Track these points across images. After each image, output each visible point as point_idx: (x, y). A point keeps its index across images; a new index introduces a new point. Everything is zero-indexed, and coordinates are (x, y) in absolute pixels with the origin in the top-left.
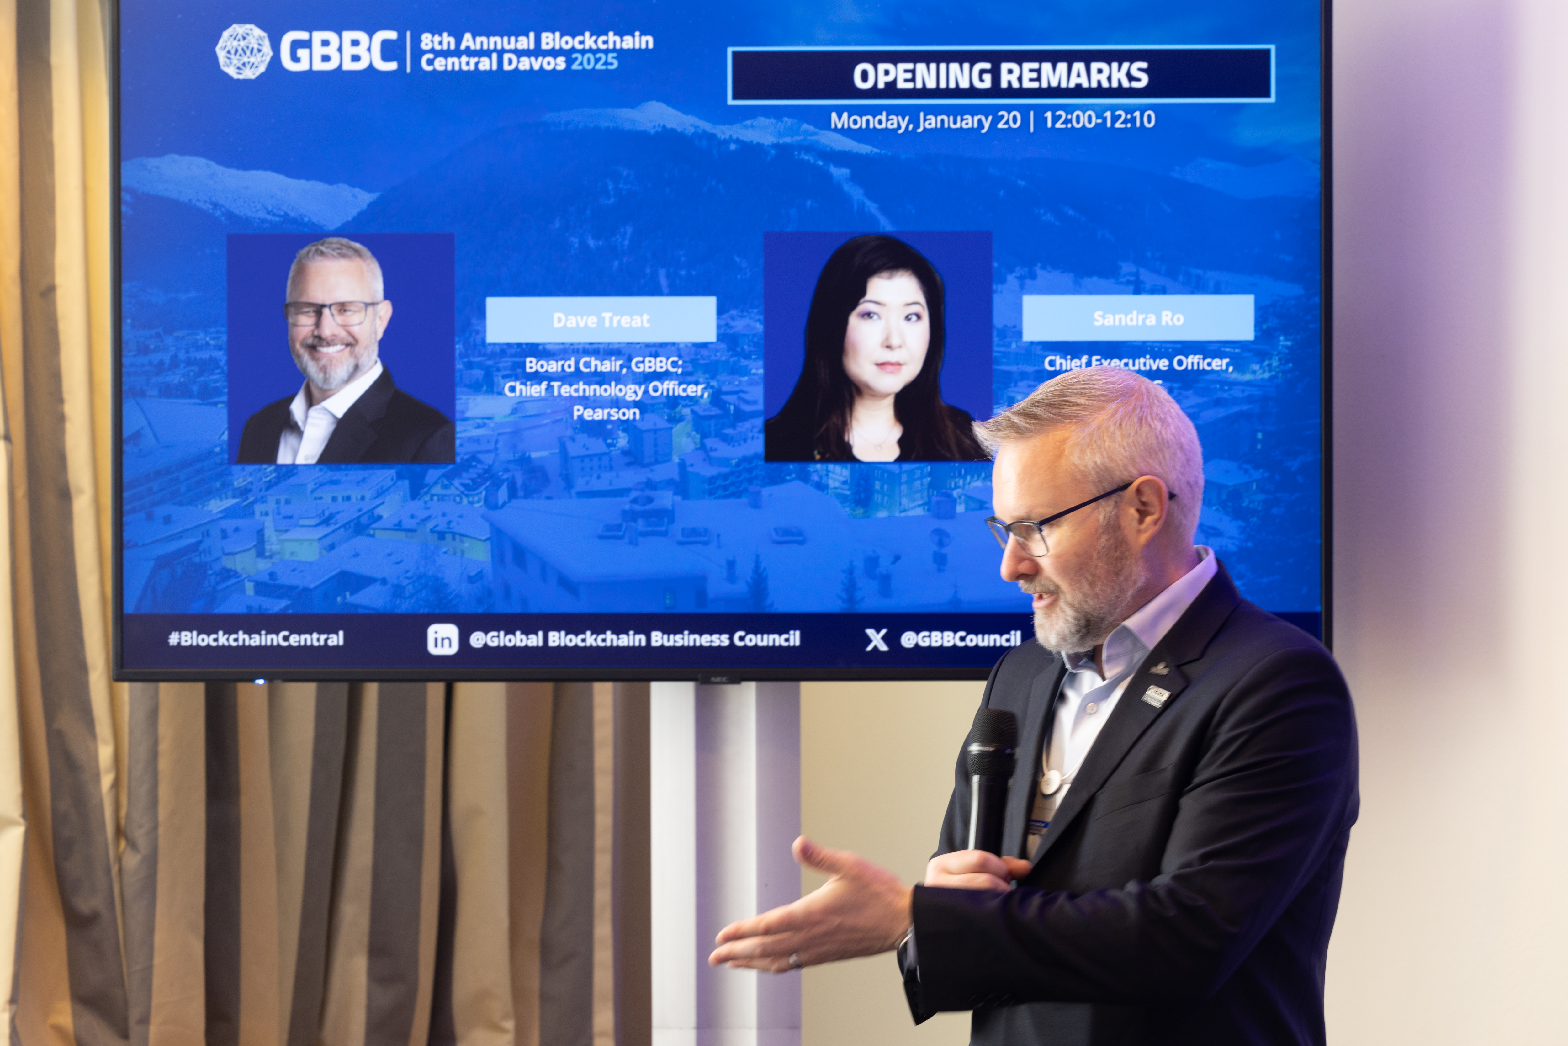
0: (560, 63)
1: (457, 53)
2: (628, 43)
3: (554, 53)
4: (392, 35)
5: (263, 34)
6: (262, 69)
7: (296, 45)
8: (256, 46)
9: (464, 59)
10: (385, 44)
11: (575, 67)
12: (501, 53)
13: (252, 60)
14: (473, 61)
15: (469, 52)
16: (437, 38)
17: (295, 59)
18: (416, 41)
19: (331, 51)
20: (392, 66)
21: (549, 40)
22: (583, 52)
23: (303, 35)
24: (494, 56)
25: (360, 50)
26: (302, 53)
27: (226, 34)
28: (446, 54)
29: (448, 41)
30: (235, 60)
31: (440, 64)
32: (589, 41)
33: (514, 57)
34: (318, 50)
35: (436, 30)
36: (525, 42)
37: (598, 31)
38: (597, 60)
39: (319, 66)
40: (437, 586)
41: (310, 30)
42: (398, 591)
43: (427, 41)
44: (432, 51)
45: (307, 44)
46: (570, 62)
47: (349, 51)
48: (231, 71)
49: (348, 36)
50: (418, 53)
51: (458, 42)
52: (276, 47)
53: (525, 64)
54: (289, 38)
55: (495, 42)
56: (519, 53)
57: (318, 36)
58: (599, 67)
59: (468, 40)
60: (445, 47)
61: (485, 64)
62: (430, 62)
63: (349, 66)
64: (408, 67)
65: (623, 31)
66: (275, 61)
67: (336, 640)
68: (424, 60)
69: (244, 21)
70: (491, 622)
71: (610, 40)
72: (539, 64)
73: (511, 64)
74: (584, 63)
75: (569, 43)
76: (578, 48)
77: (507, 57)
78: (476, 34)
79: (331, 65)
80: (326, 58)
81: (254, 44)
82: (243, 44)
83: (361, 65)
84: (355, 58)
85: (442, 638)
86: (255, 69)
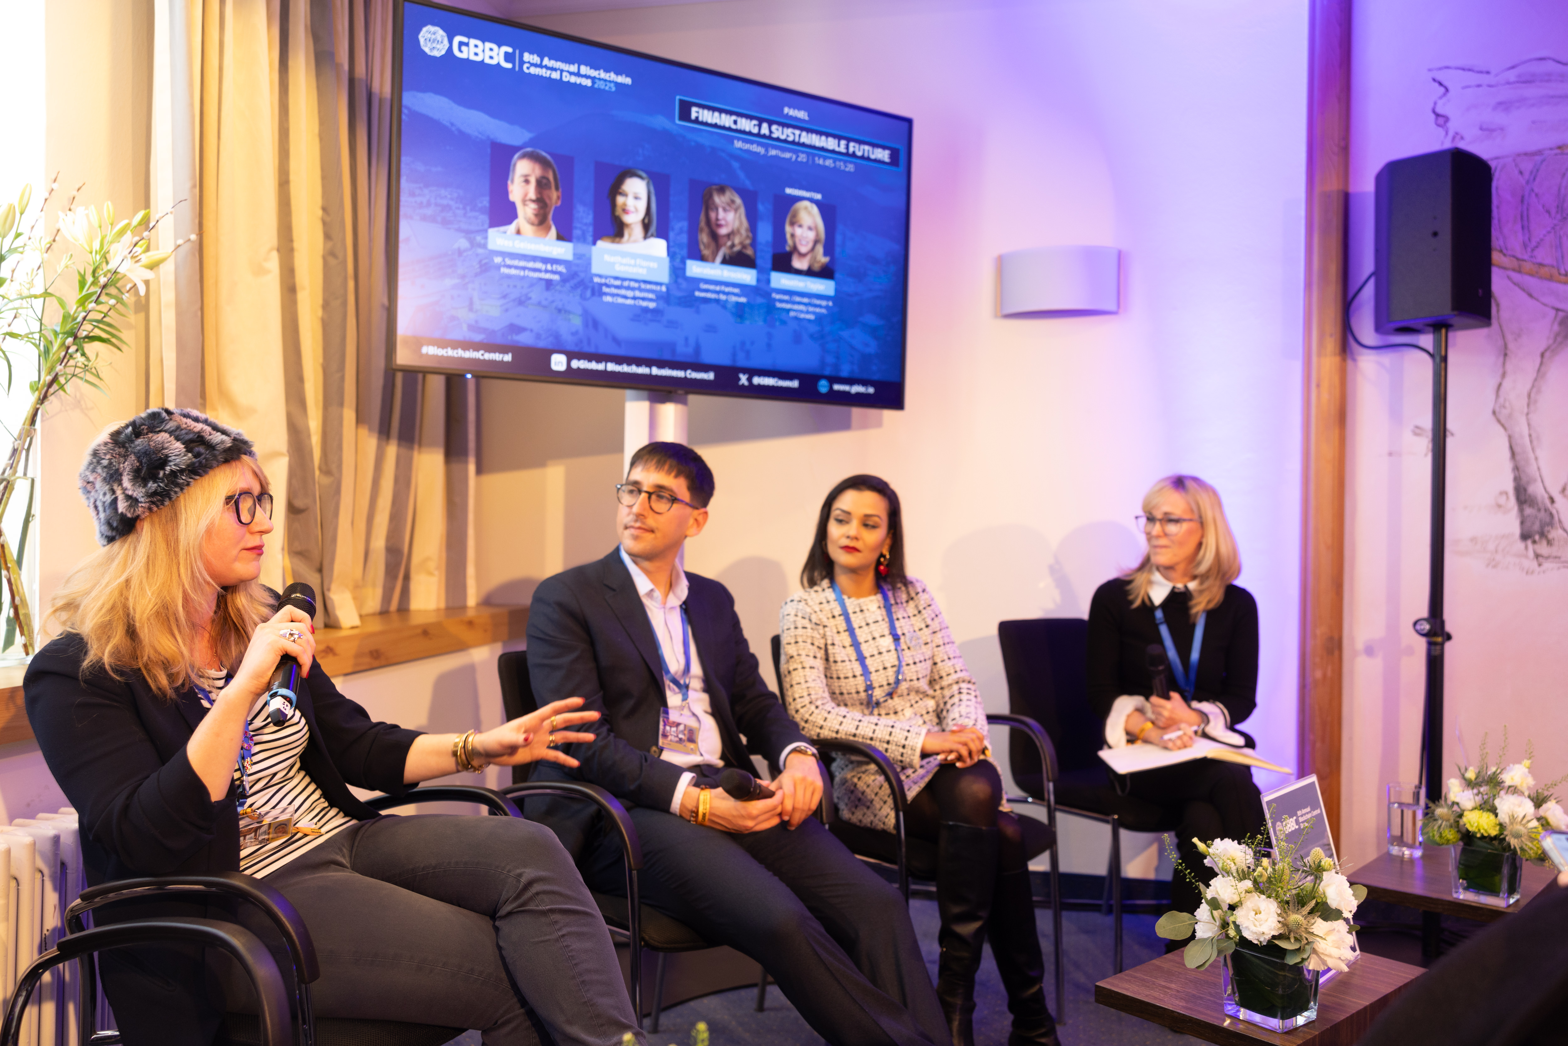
0: (588, 83)
1: (540, 66)
2: (620, 79)
3: (587, 77)
4: (510, 50)
5: (444, 34)
6: (443, 52)
7: (461, 44)
8: (440, 40)
9: (544, 70)
10: (506, 54)
11: (596, 86)
12: (562, 71)
13: (438, 46)
14: (549, 72)
15: (547, 68)
16: (531, 56)
17: (460, 51)
18: (521, 56)
19: (479, 50)
20: (509, 66)
21: (584, 70)
22: (600, 79)
23: (464, 39)
24: (559, 72)
25: (494, 54)
26: (464, 48)
27: (425, 29)
28: (536, 65)
29: (536, 59)
30: (429, 44)
31: (533, 71)
32: (603, 75)
33: (568, 74)
34: (473, 50)
35: (531, 52)
36: (573, 68)
37: (607, 71)
38: (606, 85)
39: (473, 58)
40: (557, 336)
41: (469, 37)
42: (538, 336)
43: (527, 57)
44: (529, 62)
45: (467, 44)
46: (593, 83)
47: (488, 53)
48: (427, 50)
49: (488, 45)
50: (522, 63)
51: (542, 61)
52: (451, 42)
53: (573, 79)
54: (457, 39)
55: (559, 65)
56: (571, 73)
57: (473, 42)
58: (607, 88)
59: (546, 61)
60: (535, 62)
61: (555, 75)
62: (528, 68)
63: (488, 61)
64: (517, 69)
65: (618, 73)
66: (450, 49)
67: (508, 358)
68: (525, 66)
69: (434, 24)
70: (581, 356)
71: (612, 76)
72: (578, 80)
73: (566, 78)
74: (599, 85)
75: (593, 73)
76: (597, 76)
77: (564, 74)
78: (550, 59)
79: (478, 59)
80: (476, 54)
81: (439, 38)
82: (433, 37)
83: (494, 62)
84: (491, 58)
85: (558, 362)
86: (439, 51)
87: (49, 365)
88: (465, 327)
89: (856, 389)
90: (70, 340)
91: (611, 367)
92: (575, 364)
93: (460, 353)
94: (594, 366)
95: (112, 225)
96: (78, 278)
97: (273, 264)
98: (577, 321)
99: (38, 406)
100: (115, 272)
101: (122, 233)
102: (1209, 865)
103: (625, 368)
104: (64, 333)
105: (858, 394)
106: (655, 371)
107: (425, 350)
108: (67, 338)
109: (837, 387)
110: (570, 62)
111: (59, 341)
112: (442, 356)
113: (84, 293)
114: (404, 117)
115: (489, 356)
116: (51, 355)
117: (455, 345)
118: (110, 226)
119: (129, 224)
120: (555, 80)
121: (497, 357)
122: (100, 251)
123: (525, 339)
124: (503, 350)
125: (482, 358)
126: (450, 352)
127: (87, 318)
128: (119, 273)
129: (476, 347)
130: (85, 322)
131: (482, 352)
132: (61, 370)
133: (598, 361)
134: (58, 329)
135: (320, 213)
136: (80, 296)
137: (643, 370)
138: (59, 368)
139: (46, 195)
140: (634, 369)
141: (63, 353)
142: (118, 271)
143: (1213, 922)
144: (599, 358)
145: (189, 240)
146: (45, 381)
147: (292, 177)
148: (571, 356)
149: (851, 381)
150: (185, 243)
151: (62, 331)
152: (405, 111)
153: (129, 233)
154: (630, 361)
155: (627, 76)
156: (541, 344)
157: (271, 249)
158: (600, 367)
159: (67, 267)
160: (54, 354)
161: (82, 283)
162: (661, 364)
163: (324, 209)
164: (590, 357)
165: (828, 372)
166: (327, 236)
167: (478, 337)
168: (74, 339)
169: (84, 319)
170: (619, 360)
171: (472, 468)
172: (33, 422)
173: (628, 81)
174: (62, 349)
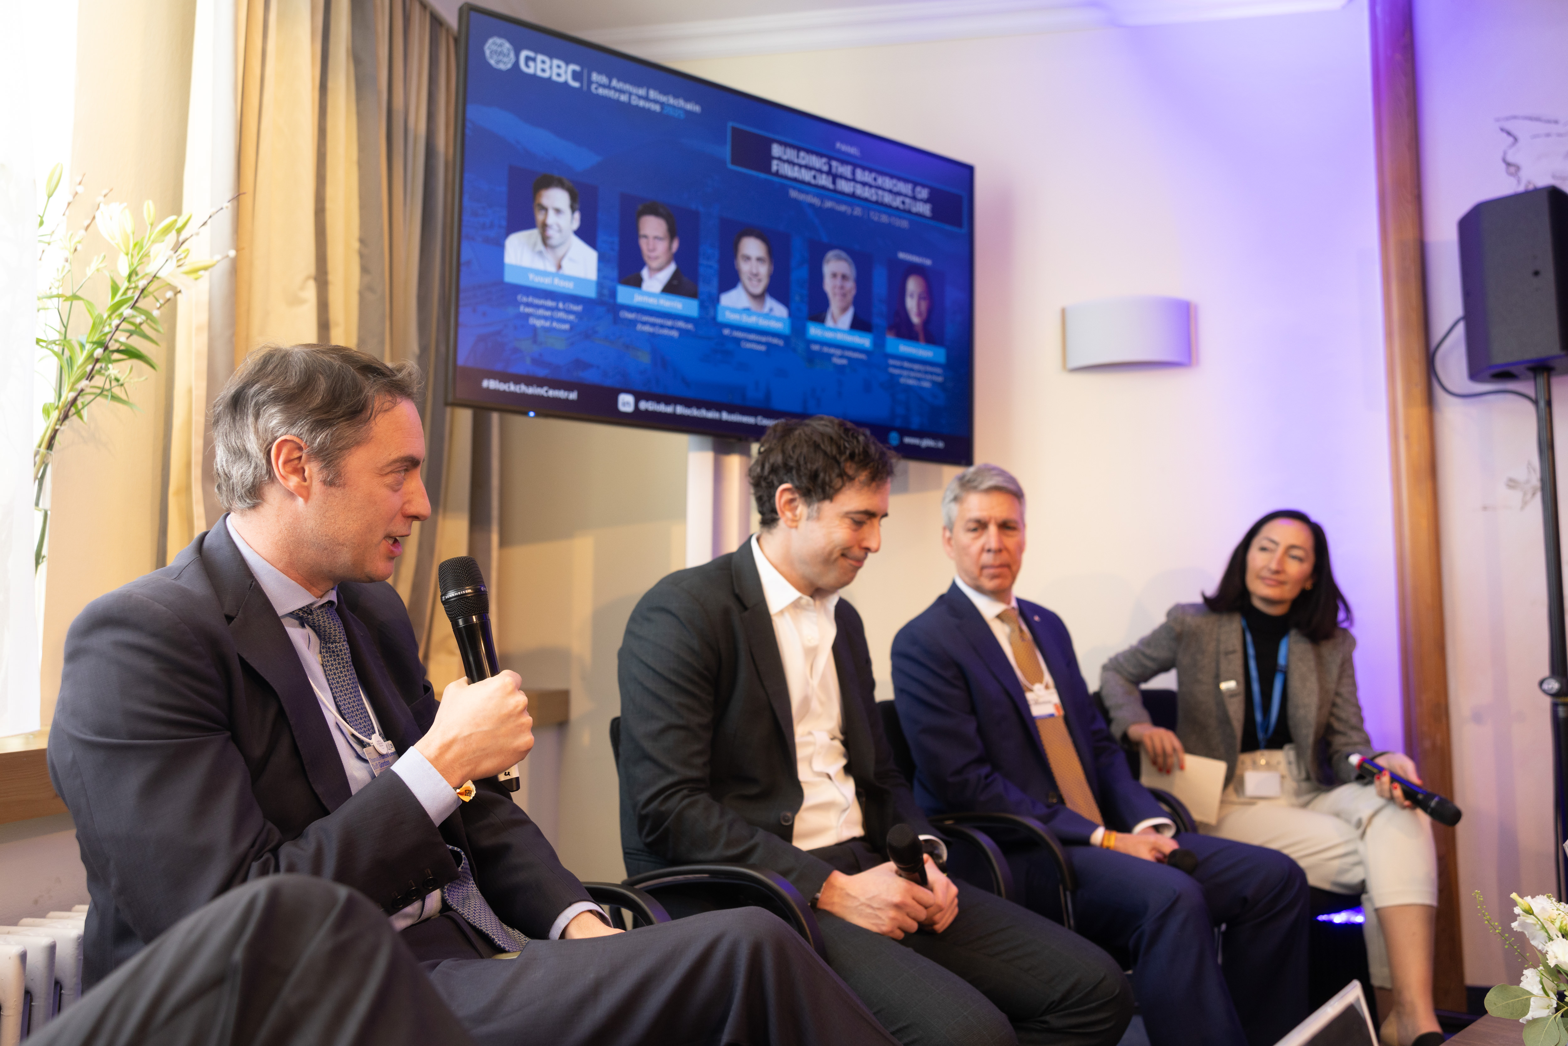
0: (657, 108)
1: (609, 87)
2: (690, 106)
3: (655, 101)
4: (577, 68)
5: (511, 47)
6: (509, 66)
7: (528, 59)
8: (506, 53)
9: (612, 92)
10: (574, 72)
11: (665, 112)
12: (630, 94)
13: (504, 59)
14: (617, 94)
15: (616, 90)
16: (600, 76)
17: (527, 65)
18: (589, 75)
19: (547, 67)
20: (576, 85)
21: (653, 94)
22: (669, 105)
23: (531, 54)
24: (627, 95)
25: (562, 71)
26: (531, 64)
27: (491, 41)
28: (604, 86)
29: (604, 79)
30: (495, 57)
31: (601, 91)
32: (671, 101)
33: (636, 98)
34: (540, 66)
35: (600, 72)
36: (642, 92)
37: (676, 96)
38: (675, 112)
39: (539, 73)
40: (625, 374)
42: (605, 373)
43: (595, 77)
44: (597, 82)
45: (534, 60)
46: (662, 108)
47: (555, 70)
48: (492, 62)
49: (556, 62)
50: (590, 82)
51: (610, 81)
52: (517, 55)
53: (642, 103)
54: (524, 53)
55: (627, 87)
56: (640, 97)
57: (540, 57)
58: (676, 115)
59: (614, 83)
60: (603, 82)
61: (624, 98)
62: (596, 88)
63: (555, 78)
64: (585, 88)
65: (687, 100)
66: (516, 64)
67: (573, 396)
68: (593, 87)
69: (500, 36)
70: (648, 397)
71: (681, 103)
72: (647, 105)
73: (635, 101)
74: (668, 111)
75: (663, 98)
76: (666, 102)
77: (633, 97)
78: (619, 80)
79: (546, 75)
80: (543, 70)
81: (505, 51)
82: (499, 49)
83: (562, 80)
84: (559, 75)
85: (626, 402)
86: (505, 65)
87: (72, 380)
88: (528, 361)
89: (927, 443)
90: (99, 352)
91: (680, 410)
92: (644, 405)
93: (523, 389)
94: (662, 408)
95: (152, 225)
96: (110, 283)
97: (310, 293)
98: (645, 358)
99: (57, 427)
100: (155, 276)
101: (167, 231)
102: (1519, 930)
103: (694, 412)
104: (94, 343)
105: (929, 449)
106: (725, 416)
107: (486, 383)
108: (95, 349)
109: (908, 440)
110: (638, 84)
111: (85, 353)
112: (504, 392)
113: (118, 298)
114: (468, 132)
115: (552, 393)
116: (75, 368)
117: (517, 380)
118: (149, 227)
119: (176, 221)
120: (623, 103)
121: (561, 394)
122: (138, 253)
123: (591, 377)
124: (568, 386)
125: (545, 394)
126: (512, 387)
127: (120, 327)
128: (158, 278)
129: (540, 383)
130: (117, 332)
131: (545, 389)
132: (87, 386)
133: (667, 403)
134: (84, 341)
135: (356, 245)
136: (112, 303)
137: (712, 415)
138: (84, 383)
139: (70, 199)
140: (703, 413)
141: (90, 367)
142: (157, 275)
143: (1545, 995)
144: (668, 401)
145: (228, 256)
146: (67, 398)
147: (329, 205)
148: (639, 396)
149: (920, 435)
150: (223, 259)
151: (90, 340)
152: (468, 125)
153: (174, 233)
154: (699, 405)
155: (697, 103)
156: (609, 382)
157: (308, 278)
158: (669, 409)
159: (98, 270)
160: (78, 368)
161: (115, 289)
162: (731, 410)
163: (362, 241)
164: (658, 399)
165: (898, 423)
166: (365, 270)
167: (542, 373)
168: (104, 350)
169: (118, 327)
170: (688, 404)
171: (495, 538)
172: (50, 446)
173: (696, 108)
174: (88, 362)
